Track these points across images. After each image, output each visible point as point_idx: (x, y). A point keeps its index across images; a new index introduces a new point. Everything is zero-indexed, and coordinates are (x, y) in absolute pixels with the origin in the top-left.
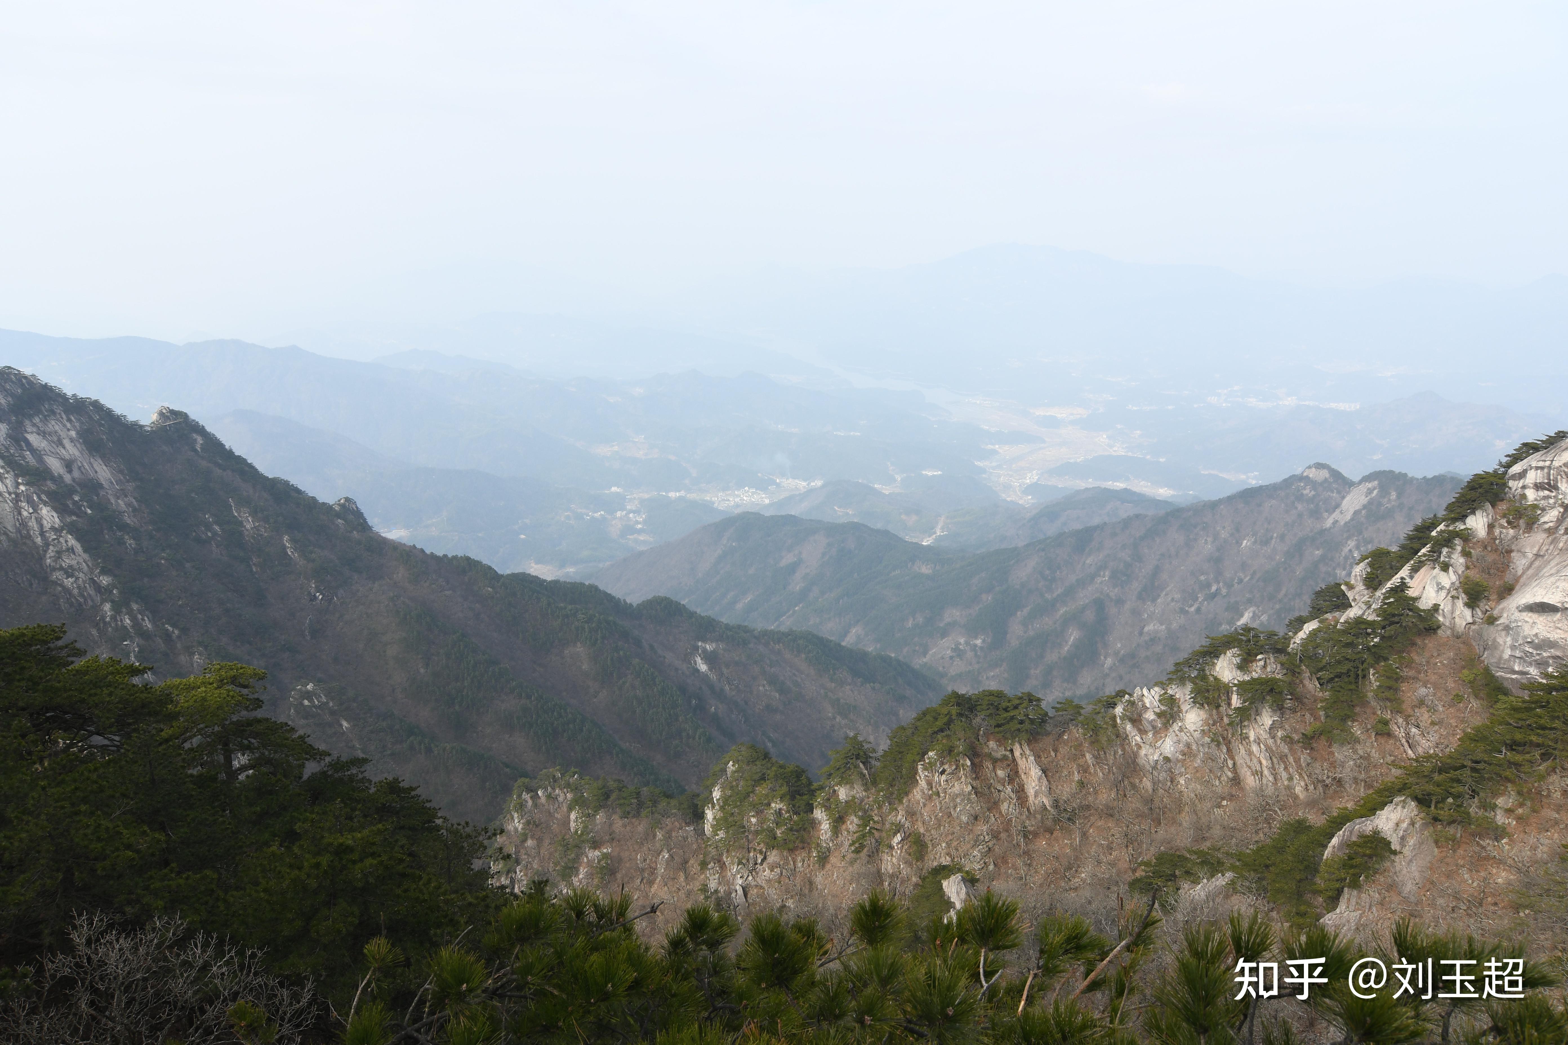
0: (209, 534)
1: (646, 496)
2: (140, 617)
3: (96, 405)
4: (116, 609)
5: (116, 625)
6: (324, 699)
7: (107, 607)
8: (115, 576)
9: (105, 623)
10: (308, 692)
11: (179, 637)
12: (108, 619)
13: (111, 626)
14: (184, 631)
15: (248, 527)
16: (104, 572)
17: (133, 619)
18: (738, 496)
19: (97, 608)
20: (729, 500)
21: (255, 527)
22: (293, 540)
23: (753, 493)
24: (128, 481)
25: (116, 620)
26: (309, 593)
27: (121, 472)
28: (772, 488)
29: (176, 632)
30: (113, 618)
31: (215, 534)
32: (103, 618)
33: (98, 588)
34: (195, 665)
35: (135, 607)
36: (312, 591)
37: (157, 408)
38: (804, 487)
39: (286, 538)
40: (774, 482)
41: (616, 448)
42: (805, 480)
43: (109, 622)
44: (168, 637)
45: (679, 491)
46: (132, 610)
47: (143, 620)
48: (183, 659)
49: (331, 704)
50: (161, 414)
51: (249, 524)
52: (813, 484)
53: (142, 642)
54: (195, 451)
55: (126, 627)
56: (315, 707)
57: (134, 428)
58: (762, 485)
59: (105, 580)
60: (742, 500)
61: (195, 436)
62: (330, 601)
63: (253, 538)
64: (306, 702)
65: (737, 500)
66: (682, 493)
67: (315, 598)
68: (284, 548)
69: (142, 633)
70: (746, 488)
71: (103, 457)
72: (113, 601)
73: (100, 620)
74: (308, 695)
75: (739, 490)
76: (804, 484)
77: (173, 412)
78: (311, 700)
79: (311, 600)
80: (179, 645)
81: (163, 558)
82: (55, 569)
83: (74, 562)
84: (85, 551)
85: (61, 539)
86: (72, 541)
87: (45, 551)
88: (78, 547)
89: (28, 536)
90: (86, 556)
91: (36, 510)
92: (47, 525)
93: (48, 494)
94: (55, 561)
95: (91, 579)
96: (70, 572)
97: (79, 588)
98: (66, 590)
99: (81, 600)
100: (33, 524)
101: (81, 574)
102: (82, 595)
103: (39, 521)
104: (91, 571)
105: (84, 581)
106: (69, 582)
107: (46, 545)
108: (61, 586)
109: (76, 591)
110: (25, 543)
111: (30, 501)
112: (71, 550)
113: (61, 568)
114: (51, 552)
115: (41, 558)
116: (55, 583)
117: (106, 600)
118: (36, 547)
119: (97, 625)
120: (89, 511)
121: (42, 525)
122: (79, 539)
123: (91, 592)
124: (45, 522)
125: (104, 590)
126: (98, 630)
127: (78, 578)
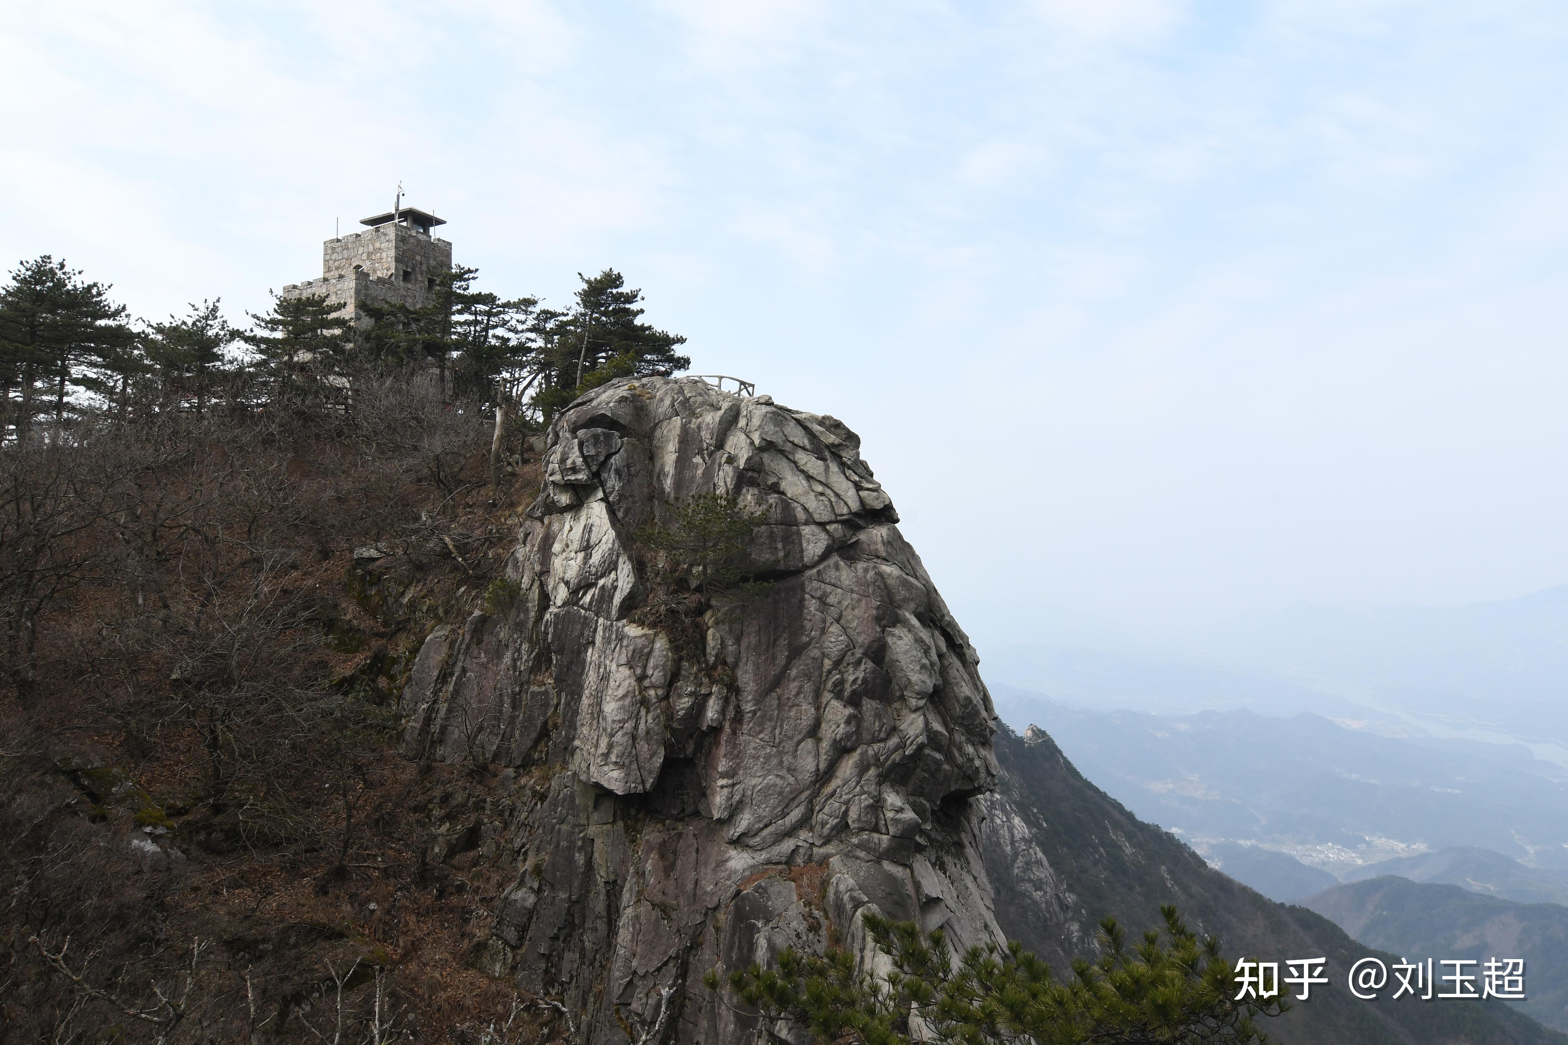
1: (1214, 842)
4: (1085, 931)
5: (1083, 947)
7: (1075, 927)
8: (1080, 894)
9: (1071, 943)
12: (1075, 940)
13: (1077, 948)
15: (1127, 851)
16: (1070, 888)
18: (1321, 852)
19: (1061, 926)
20: (1311, 856)
21: (1133, 853)
23: (1340, 850)
25: (1083, 942)
28: (1362, 847)
30: (1081, 940)
32: (1069, 938)
33: (1064, 907)
37: (1030, 726)
38: (1403, 850)
39: (1162, 868)
40: (1363, 841)
41: (1171, 786)
42: (1403, 841)
43: (1076, 944)
45: (1250, 839)
50: (1032, 730)
52: (1413, 846)
58: (1350, 843)
59: (1071, 898)
60: (1327, 856)
61: (1057, 757)
63: (1135, 863)
65: (1322, 856)
66: (1254, 842)
68: (1164, 880)
70: (1330, 844)
72: (1081, 922)
73: (1065, 939)
75: (1321, 845)
76: (1403, 846)
77: (1039, 730)
82: (1023, 880)
83: (1042, 876)
84: (1051, 865)
85: (1031, 850)
86: (1040, 855)
87: (1014, 861)
88: (1045, 862)
89: (998, 844)
90: (1051, 870)
91: (1008, 820)
92: (1018, 836)
93: (1017, 804)
94: (1024, 872)
95: (1057, 895)
96: (1039, 885)
97: (1047, 903)
98: (1035, 903)
99: (1048, 916)
100: (1005, 833)
101: (1048, 889)
102: (1049, 911)
103: (1011, 829)
104: (1056, 887)
105: (1051, 897)
106: (1038, 895)
107: (1016, 855)
108: (1030, 897)
109: (1043, 906)
110: (995, 851)
111: (1004, 810)
112: (1039, 862)
113: (1030, 880)
114: (1020, 862)
115: (1009, 867)
116: (1024, 895)
117: (1072, 919)
118: (1004, 854)
119: (1061, 944)
120: (1045, 825)
121: (1012, 835)
122: (1045, 852)
123: (1057, 909)
124: (1016, 832)
125: (1067, 907)
126: (1063, 949)
127: (1045, 893)
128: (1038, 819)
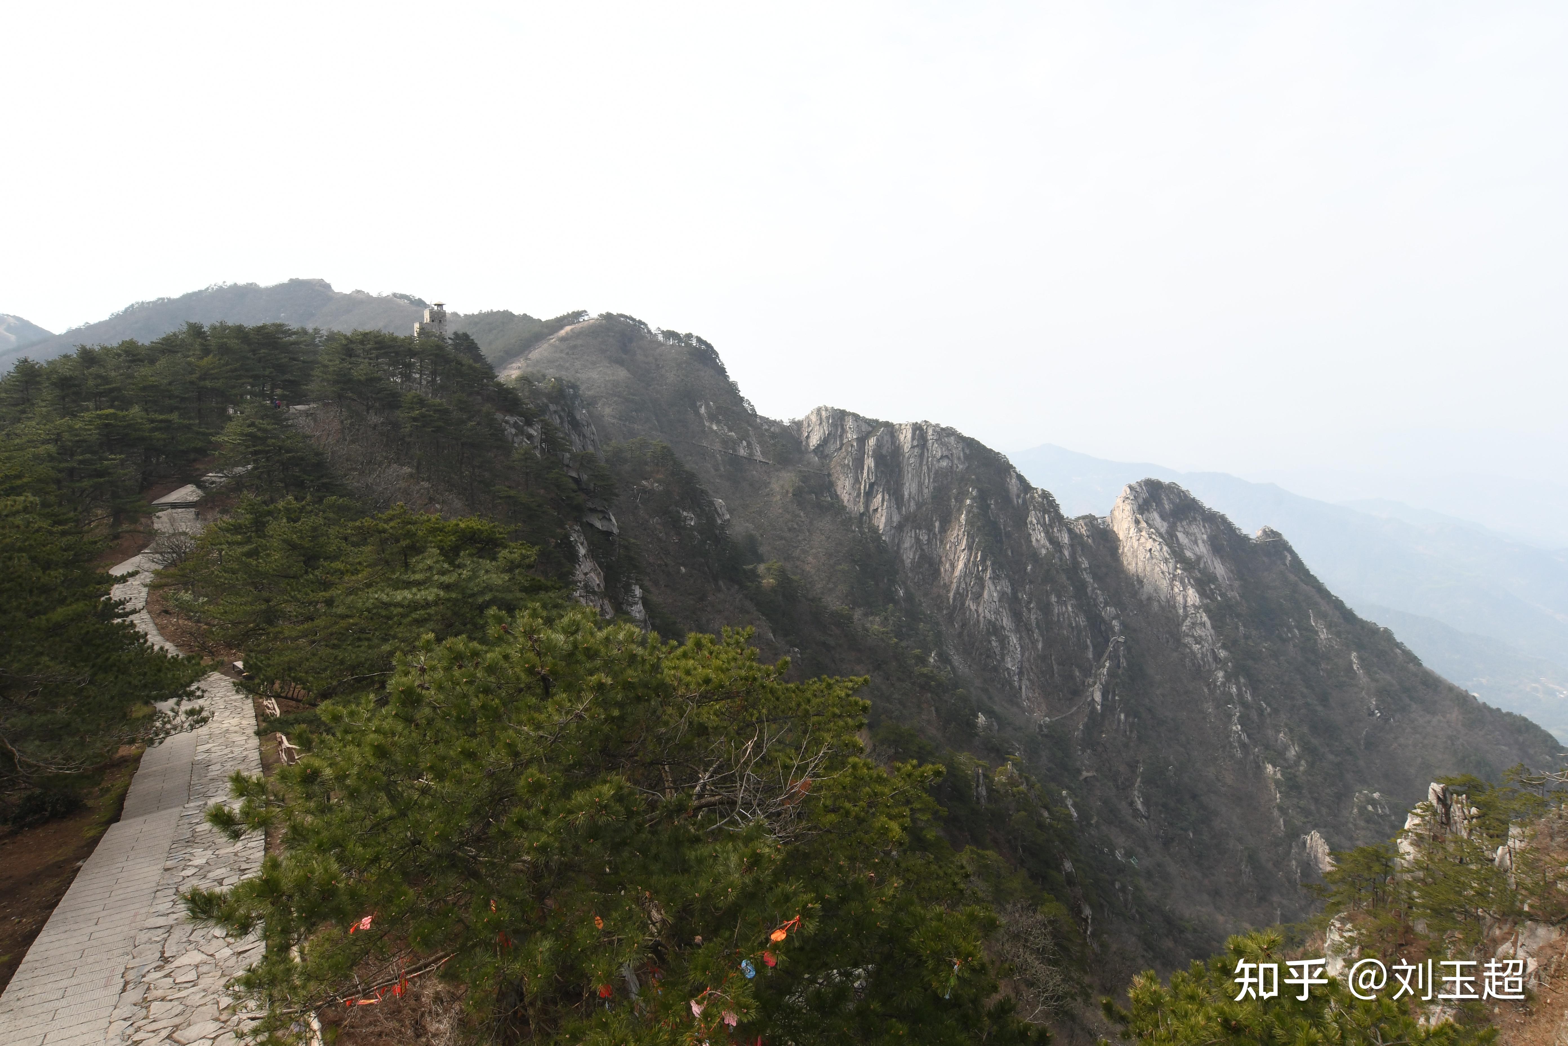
0: (1289, 635)
2: (1244, 689)
3: (1223, 518)
4: (1228, 677)
5: (1224, 690)
6: (1387, 811)
7: (1220, 674)
8: (1231, 652)
9: (1215, 685)
10: (1374, 799)
11: (1270, 715)
12: (1219, 683)
13: (1220, 689)
14: (1276, 711)
15: (1322, 637)
16: (1224, 647)
17: (1239, 689)
19: (1210, 672)
21: (1328, 639)
22: (1361, 658)
24: (1236, 580)
25: (1225, 686)
26: (1369, 709)
27: (1232, 571)
29: (1269, 710)
30: (1223, 684)
31: (1294, 636)
32: (1215, 681)
33: (1216, 658)
34: (1279, 741)
35: (1242, 680)
36: (1372, 707)
37: (1262, 527)
39: (1354, 654)
43: (1219, 686)
44: (1261, 712)
46: (1239, 682)
47: (1246, 692)
48: (1270, 732)
49: (1393, 818)
50: (1264, 531)
51: (1323, 635)
53: (1242, 709)
54: (1285, 565)
55: (1231, 694)
56: (1378, 815)
57: (1245, 539)
59: (1222, 654)
61: (1286, 553)
62: (1387, 720)
63: (1325, 647)
64: (1370, 808)
67: (1373, 714)
68: (1351, 663)
69: (1244, 704)
71: (1221, 558)
72: (1226, 671)
73: (1212, 682)
74: (1373, 802)
77: (1272, 531)
78: (1374, 807)
79: (1369, 715)
80: (1268, 721)
81: (1264, 647)
82: (1188, 635)
83: (1203, 634)
84: (1213, 628)
85: (1198, 615)
86: (1205, 618)
87: (1184, 621)
88: (1208, 624)
89: (1174, 607)
90: (1212, 632)
91: (1184, 589)
92: (1190, 602)
93: (1196, 580)
94: (1190, 629)
95: (1213, 650)
96: (1198, 640)
97: (1202, 654)
98: (1193, 653)
99: (1202, 663)
100: (1180, 599)
101: (1206, 645)
102: (1203, 659)
103: (1185, 598)
104: (1214, 644)
105: (1207, 650)
106: (1196, 647)
107: (1186, 616)
108: (1190, 648)
109: (1199, 656)
110: (1170, 611)
111: (1182, 582)
112: (1203, 624)
113: (1193, 636)
114: (1188, 622)
115: (1179, 625)
116: (1186, 645)
117: (1220, 669)
118: (1178, 616)
119: (1208, 685)
120: (1219, 598)
121: (1186, 601)
122: (1210, 618)
123: (1211, 660)
124: (1189, 600)
125: (1220, 660)
126: (1209, 689)
127: (1203, 646)
128: (1213, 593)
